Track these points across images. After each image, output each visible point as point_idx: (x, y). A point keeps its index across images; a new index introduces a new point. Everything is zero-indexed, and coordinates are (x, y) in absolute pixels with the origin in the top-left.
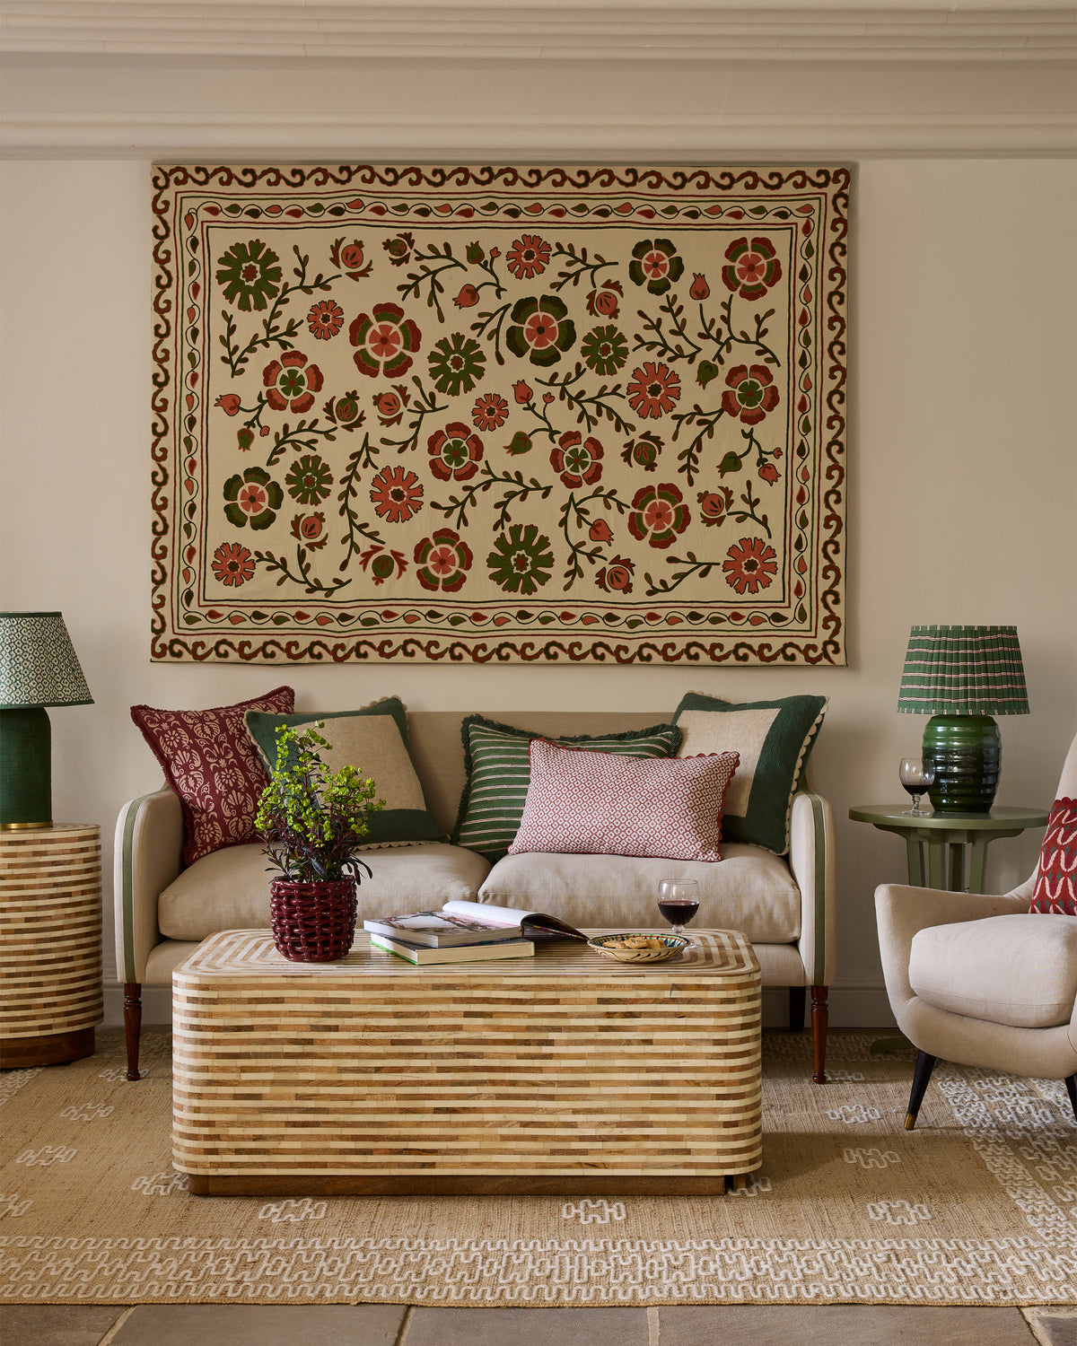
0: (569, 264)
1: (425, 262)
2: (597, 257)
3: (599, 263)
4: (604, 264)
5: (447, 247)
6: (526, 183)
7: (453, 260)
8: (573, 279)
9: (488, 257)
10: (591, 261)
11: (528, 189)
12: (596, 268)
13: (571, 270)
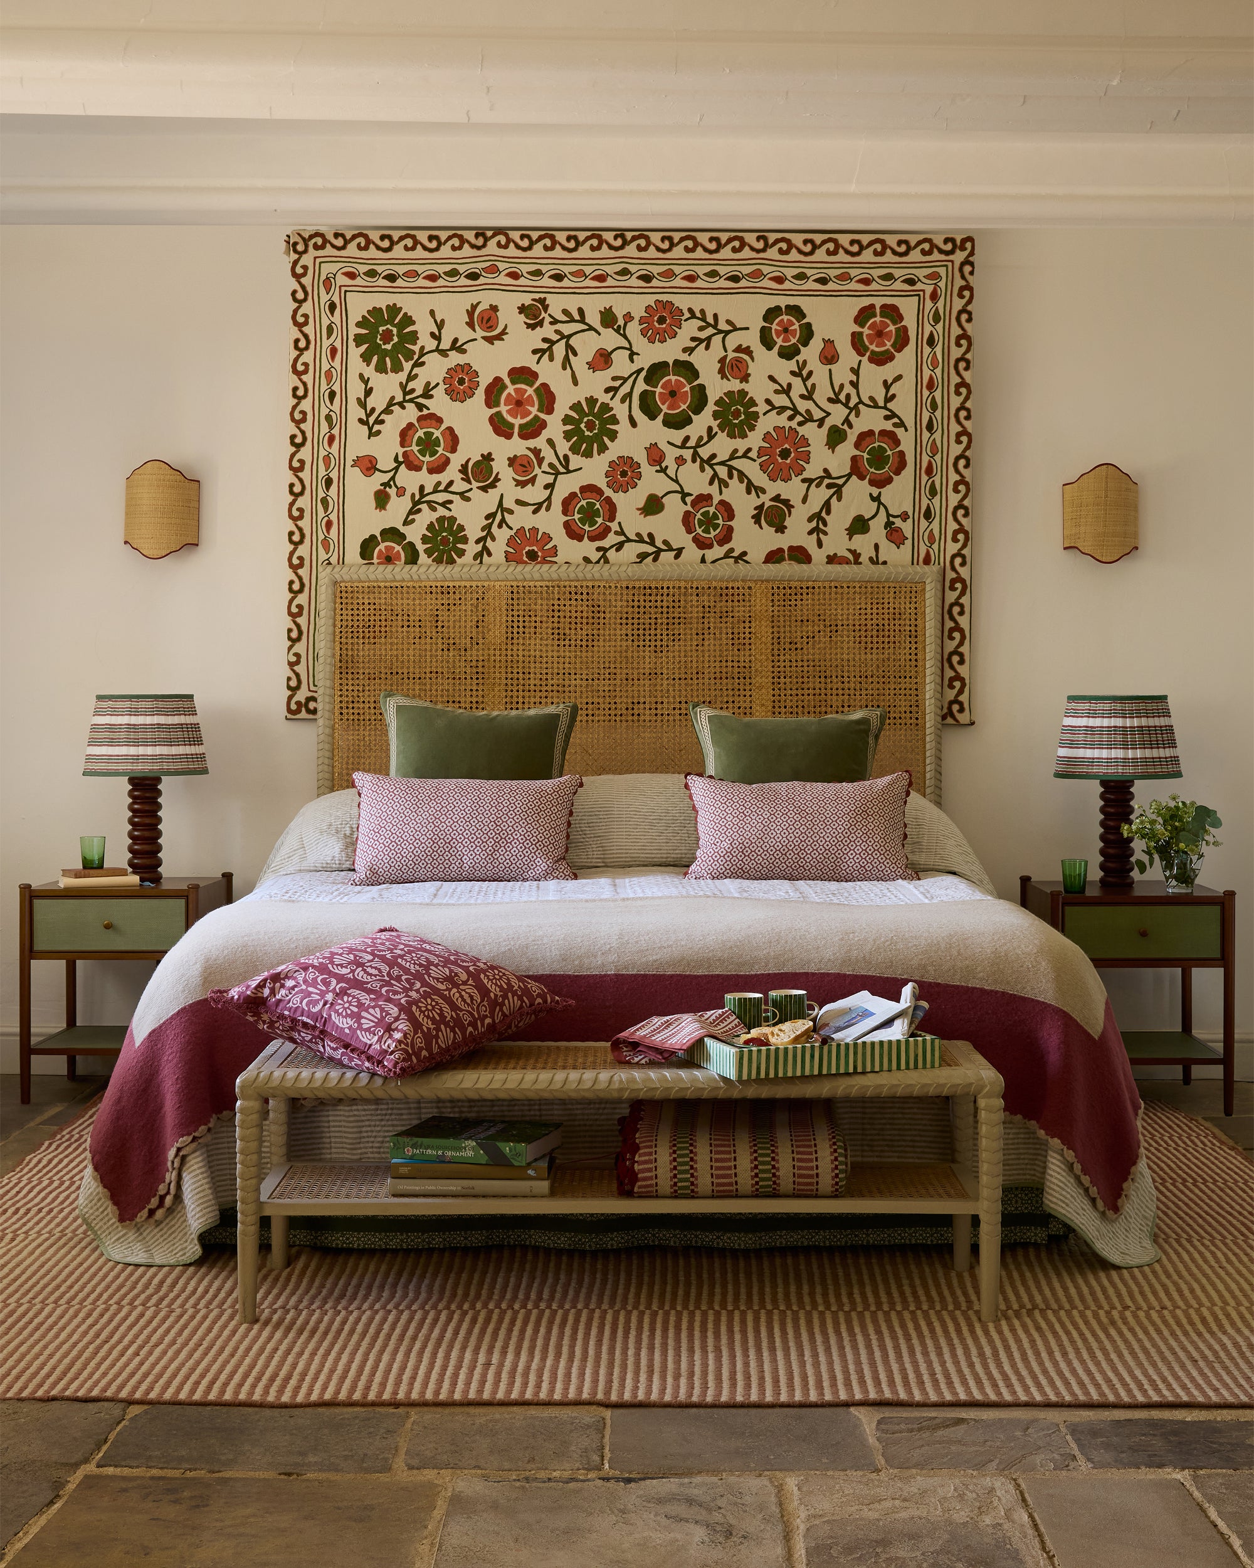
0: (701, 329)
1: (558, 326)
2: (728, 322)
3: (730, 328)
4: (736, 329)
5: (581, 311)
6: (658, 249)
7: (587, 324)
8: (704, 344)
9: (621, 322)
10: (723, 326)
11: (661, 255)
12: (727, 333)
13: (703, 335)
